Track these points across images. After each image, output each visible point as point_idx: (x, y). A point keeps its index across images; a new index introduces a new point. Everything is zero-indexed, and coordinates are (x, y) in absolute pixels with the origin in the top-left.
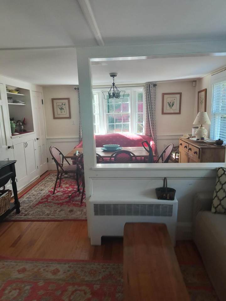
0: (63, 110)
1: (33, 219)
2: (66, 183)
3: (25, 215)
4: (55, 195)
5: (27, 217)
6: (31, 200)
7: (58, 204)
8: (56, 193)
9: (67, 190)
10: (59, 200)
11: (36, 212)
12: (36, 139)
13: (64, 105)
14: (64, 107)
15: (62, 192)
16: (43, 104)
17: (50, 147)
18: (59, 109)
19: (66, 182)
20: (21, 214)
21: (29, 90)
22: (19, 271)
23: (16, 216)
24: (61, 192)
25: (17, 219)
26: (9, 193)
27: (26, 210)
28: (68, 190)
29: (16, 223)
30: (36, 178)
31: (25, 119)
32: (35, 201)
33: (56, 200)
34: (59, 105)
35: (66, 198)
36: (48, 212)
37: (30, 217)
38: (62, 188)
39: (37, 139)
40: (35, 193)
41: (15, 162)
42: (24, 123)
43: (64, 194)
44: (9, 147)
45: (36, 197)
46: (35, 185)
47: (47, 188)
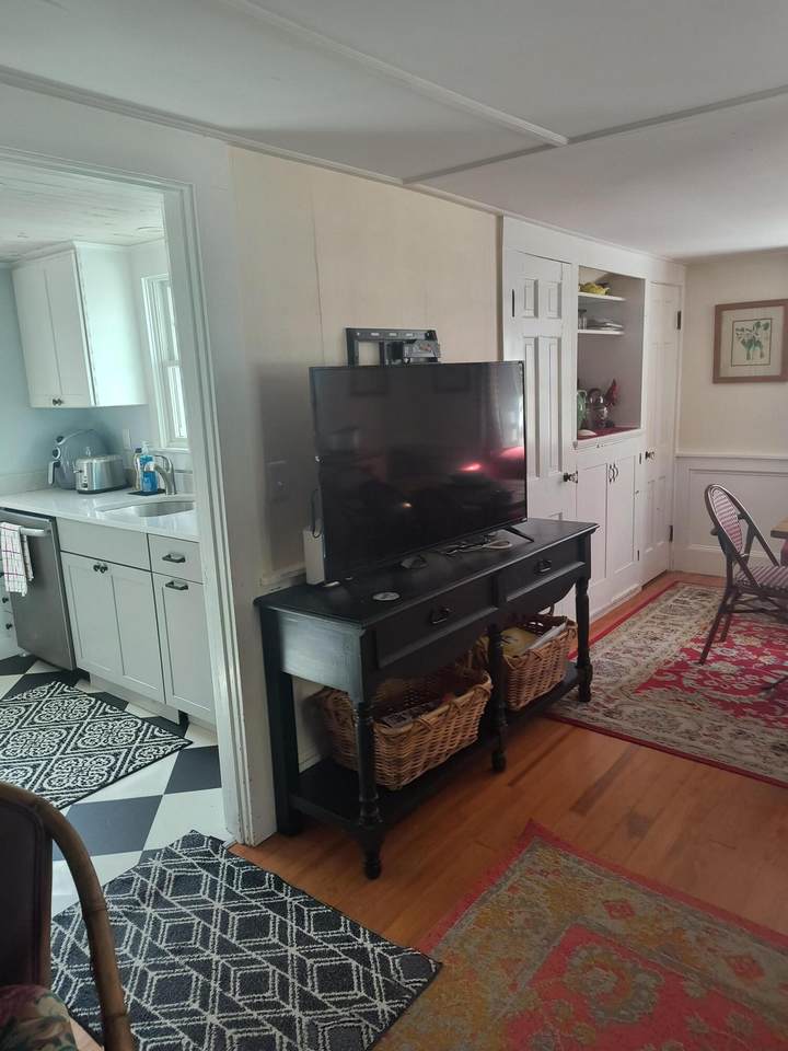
0: (758, 348)
1: (636, 735)
2: (749, 632)
3: (609, 714)
4: (709, 669)
5: (616, 721)
6: (621, 666)
7: (726, 705)
8: (710, 661)
9: (756, 661)
10: (725, 691)
11: (644, 712)
12: (644, 456)
13: (766, 329)
14: (762, 335)
15: (737, 663)
16: (679, 327)
17: (707, 484)
18: (742, 347)
19: (749, 629)
20: (592, 705)
21: (644, 280)
22: (610, 907)
23: (580, 708)
24: (733, 663)
25: (584, 720)
26: (566, 630)
27: (608, 697)
28: (761, 659)
29: (579, 732)
30: (631, 592)
31: (614, 383)
32: (634, 671)
33: (716, 688)
34: (743, 330)
35: (753, 690)
36: (686, 725)
37: (626, 726)
38: (731, 645)
39: (647, 455)
40: (632, 643)
41: (592, 529)
42: (611, 397)
43: (744, 673)
44: (567, 478)
45: (638, 659)
46: (629, 615)
47: (673, 637)
